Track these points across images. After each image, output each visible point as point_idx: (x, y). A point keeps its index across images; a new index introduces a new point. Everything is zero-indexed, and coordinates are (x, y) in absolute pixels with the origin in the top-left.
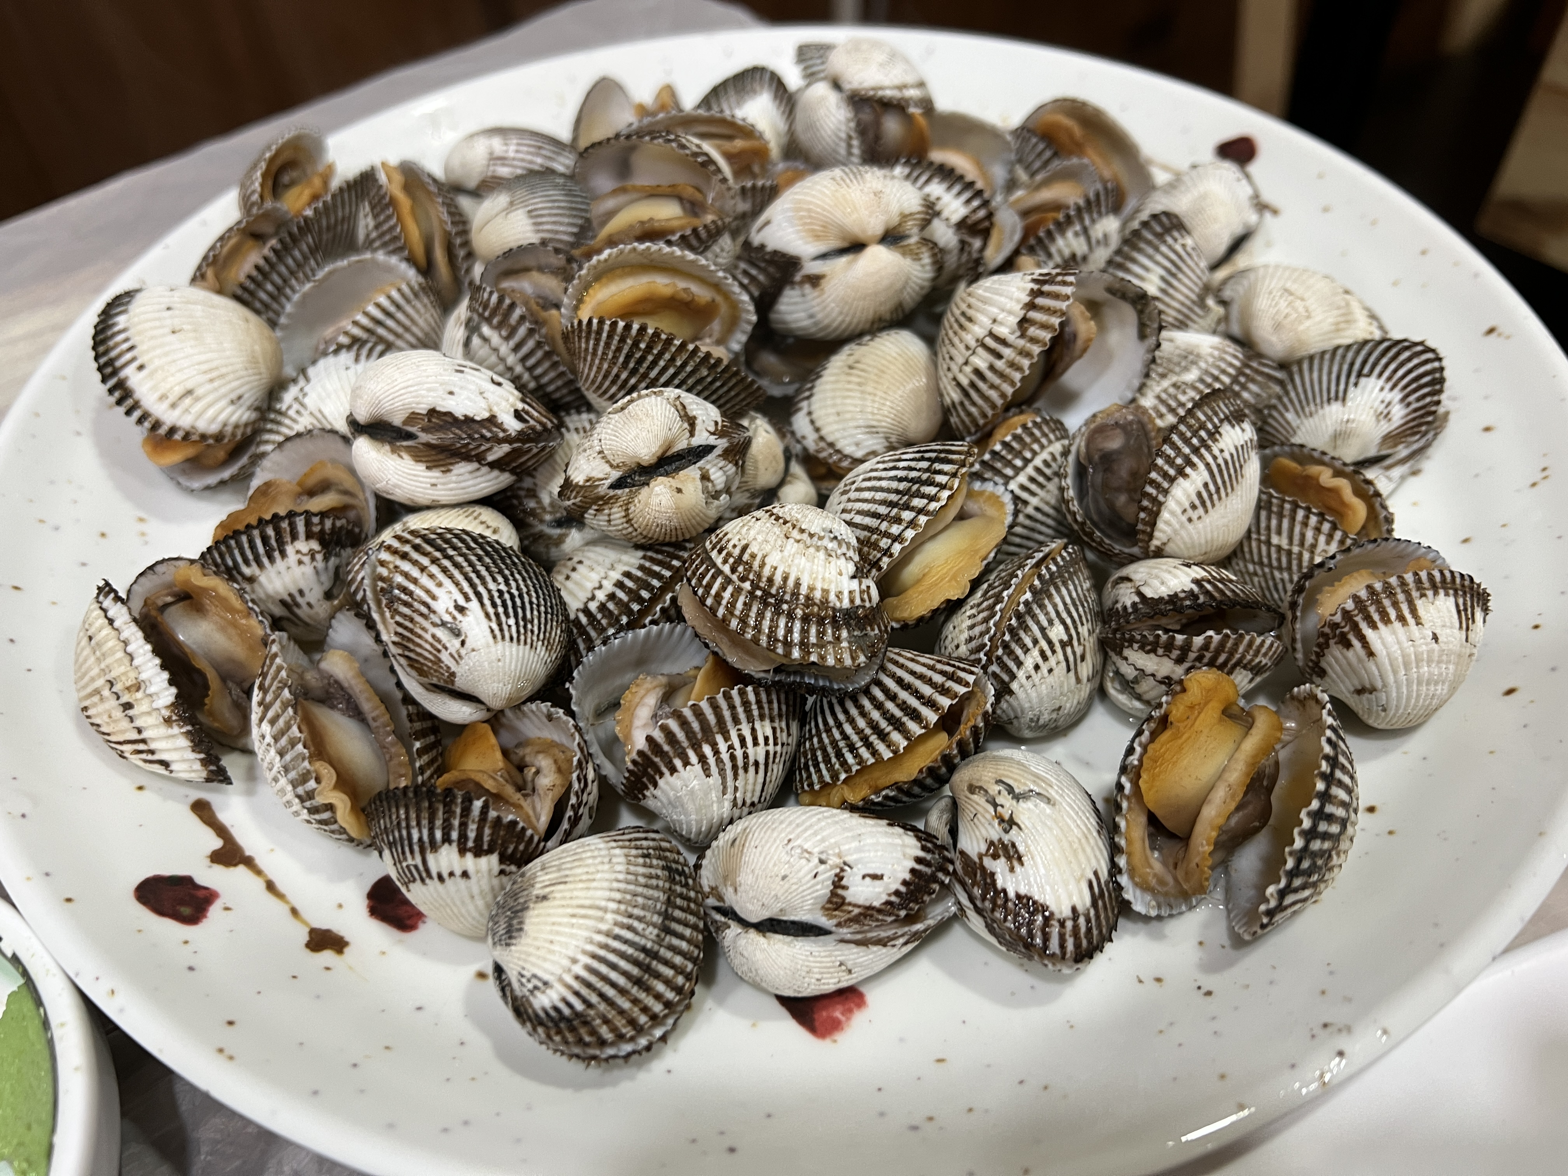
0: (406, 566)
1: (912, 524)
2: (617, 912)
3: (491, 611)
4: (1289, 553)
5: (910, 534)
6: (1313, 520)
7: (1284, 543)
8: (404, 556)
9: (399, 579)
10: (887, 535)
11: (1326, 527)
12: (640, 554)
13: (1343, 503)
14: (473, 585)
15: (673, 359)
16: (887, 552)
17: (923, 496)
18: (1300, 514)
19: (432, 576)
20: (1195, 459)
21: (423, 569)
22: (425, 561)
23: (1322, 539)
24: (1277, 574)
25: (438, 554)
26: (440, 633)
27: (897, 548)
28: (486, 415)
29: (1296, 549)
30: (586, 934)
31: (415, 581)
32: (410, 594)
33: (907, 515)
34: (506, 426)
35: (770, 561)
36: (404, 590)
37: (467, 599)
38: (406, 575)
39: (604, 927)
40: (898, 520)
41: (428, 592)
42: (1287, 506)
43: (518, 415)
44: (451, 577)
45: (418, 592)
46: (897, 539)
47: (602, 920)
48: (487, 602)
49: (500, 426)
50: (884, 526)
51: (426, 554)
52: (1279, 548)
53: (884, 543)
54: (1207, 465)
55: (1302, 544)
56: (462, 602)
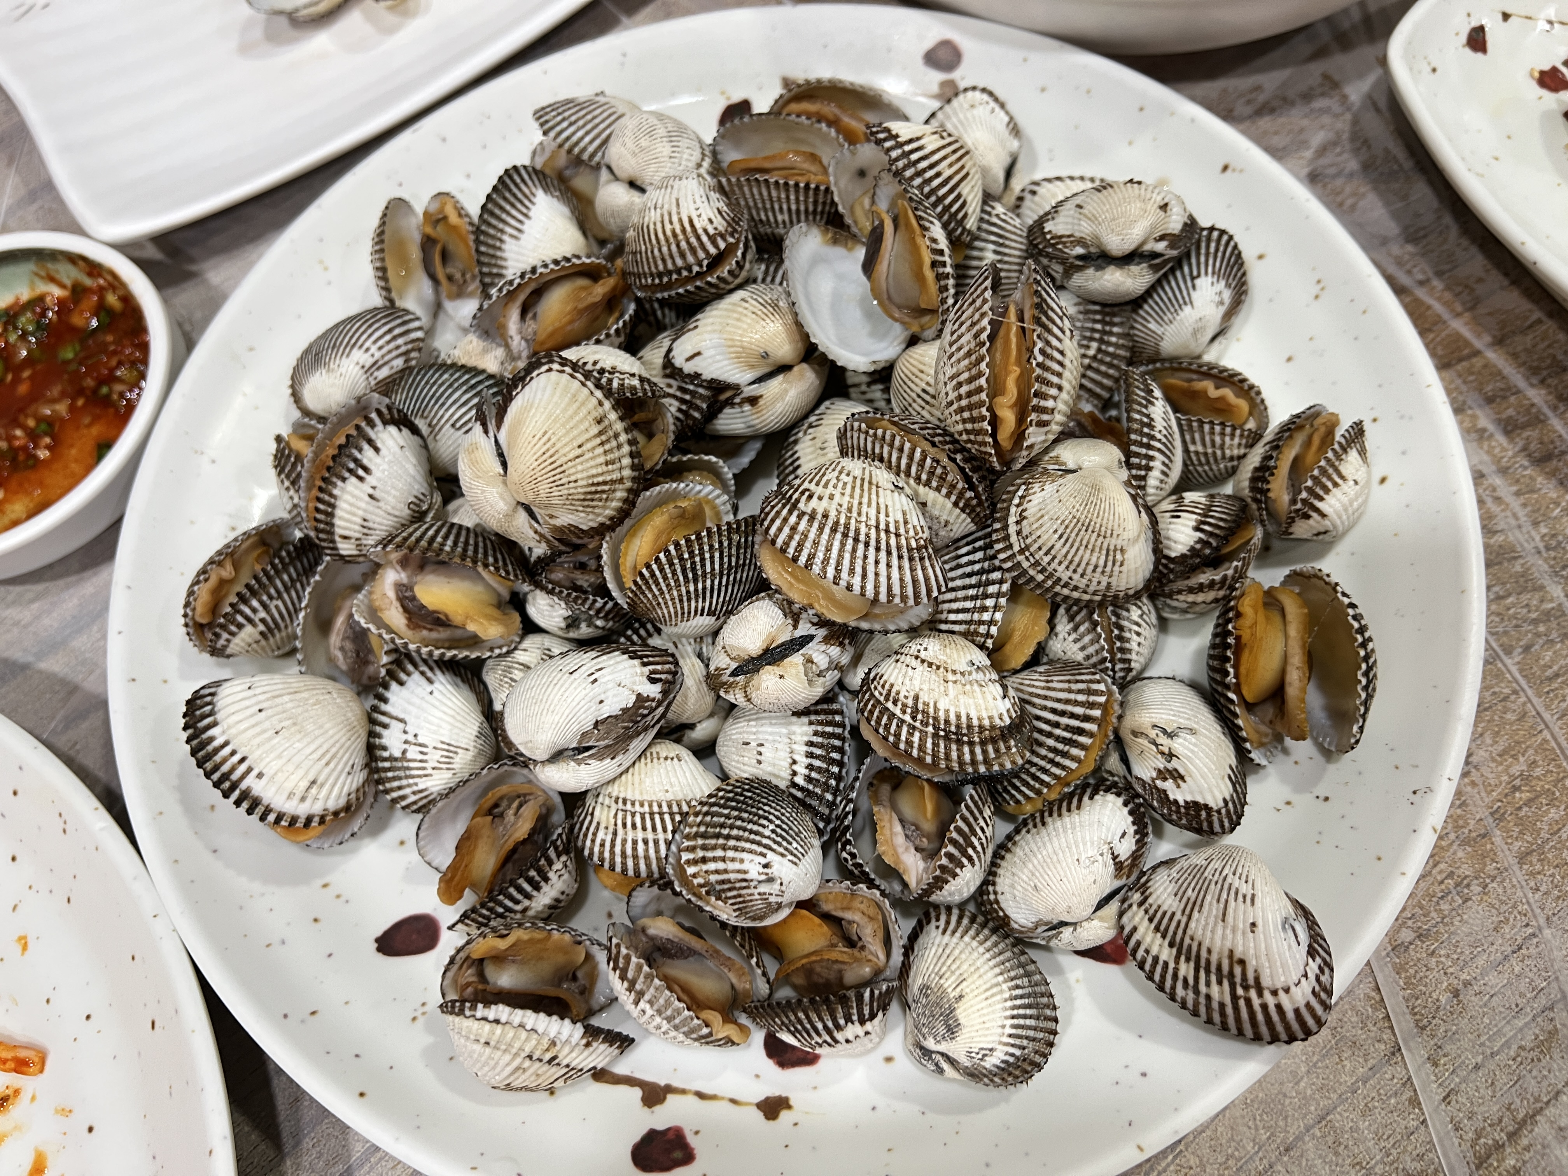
0: (712, 866)
1: (996, 608)
2: (1005, 981)
3: (781, 850)
4: (1206, 454)
5: (998, 616)
6: (1218, 429)
7: (1200, 449)
8: (704, 860)
9: (713, 878)
10: (981, 623)
11: (1228, 430)
12: (805, 720)
13: (1229, 405)
14: (759, 844)
15: (711, 547)
16: (988, 635)
17: (993, 583)
18: (1207, 427)
19: (733, 860)
20: (1151, 453)
21: (723, 859)
22: (719, 853)
23: (1227, 439)
24: (1199, 469)
25: (721, 841)
26: (763, 888)
27: (994, 630)
28: (634, 698)
29: (1210, 451)
30: (1001, 1006)
31: (726, 871)
32: (729, 881)
33: (990, 602)
34: (652, 696)
35: (941, 706)
36: (723, 882)
37: (764, 856)
38: (717, 872)
39: (1007, 995)
40: (984, 609)
41: (739, 871)
42: (1195, 424)
43: (653, 681)
44: (743, 850)
45: (732, 876)
46: (991, 622)
47: (1001, 992)
48: (775, 846)
49: (648, 699)
50: (976, 616)
51: (714, 848)
52: (1197, 453)
53: (982, 629)
54: (1159, 450)
55: (1213, 445)
56: (764, 861)
